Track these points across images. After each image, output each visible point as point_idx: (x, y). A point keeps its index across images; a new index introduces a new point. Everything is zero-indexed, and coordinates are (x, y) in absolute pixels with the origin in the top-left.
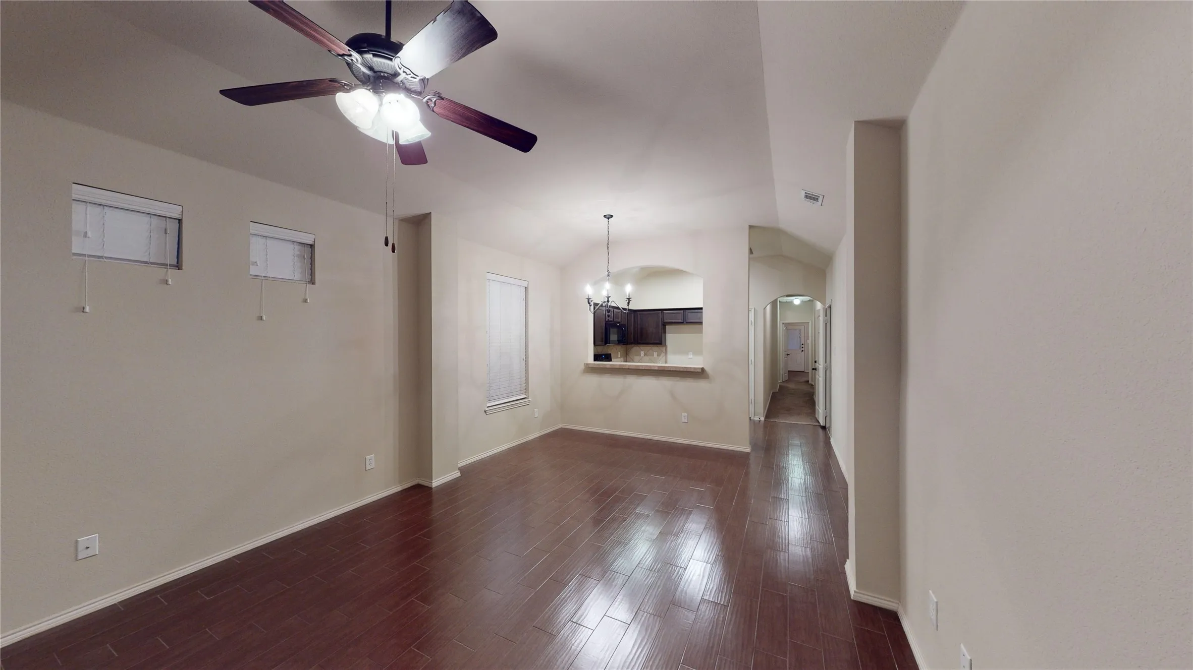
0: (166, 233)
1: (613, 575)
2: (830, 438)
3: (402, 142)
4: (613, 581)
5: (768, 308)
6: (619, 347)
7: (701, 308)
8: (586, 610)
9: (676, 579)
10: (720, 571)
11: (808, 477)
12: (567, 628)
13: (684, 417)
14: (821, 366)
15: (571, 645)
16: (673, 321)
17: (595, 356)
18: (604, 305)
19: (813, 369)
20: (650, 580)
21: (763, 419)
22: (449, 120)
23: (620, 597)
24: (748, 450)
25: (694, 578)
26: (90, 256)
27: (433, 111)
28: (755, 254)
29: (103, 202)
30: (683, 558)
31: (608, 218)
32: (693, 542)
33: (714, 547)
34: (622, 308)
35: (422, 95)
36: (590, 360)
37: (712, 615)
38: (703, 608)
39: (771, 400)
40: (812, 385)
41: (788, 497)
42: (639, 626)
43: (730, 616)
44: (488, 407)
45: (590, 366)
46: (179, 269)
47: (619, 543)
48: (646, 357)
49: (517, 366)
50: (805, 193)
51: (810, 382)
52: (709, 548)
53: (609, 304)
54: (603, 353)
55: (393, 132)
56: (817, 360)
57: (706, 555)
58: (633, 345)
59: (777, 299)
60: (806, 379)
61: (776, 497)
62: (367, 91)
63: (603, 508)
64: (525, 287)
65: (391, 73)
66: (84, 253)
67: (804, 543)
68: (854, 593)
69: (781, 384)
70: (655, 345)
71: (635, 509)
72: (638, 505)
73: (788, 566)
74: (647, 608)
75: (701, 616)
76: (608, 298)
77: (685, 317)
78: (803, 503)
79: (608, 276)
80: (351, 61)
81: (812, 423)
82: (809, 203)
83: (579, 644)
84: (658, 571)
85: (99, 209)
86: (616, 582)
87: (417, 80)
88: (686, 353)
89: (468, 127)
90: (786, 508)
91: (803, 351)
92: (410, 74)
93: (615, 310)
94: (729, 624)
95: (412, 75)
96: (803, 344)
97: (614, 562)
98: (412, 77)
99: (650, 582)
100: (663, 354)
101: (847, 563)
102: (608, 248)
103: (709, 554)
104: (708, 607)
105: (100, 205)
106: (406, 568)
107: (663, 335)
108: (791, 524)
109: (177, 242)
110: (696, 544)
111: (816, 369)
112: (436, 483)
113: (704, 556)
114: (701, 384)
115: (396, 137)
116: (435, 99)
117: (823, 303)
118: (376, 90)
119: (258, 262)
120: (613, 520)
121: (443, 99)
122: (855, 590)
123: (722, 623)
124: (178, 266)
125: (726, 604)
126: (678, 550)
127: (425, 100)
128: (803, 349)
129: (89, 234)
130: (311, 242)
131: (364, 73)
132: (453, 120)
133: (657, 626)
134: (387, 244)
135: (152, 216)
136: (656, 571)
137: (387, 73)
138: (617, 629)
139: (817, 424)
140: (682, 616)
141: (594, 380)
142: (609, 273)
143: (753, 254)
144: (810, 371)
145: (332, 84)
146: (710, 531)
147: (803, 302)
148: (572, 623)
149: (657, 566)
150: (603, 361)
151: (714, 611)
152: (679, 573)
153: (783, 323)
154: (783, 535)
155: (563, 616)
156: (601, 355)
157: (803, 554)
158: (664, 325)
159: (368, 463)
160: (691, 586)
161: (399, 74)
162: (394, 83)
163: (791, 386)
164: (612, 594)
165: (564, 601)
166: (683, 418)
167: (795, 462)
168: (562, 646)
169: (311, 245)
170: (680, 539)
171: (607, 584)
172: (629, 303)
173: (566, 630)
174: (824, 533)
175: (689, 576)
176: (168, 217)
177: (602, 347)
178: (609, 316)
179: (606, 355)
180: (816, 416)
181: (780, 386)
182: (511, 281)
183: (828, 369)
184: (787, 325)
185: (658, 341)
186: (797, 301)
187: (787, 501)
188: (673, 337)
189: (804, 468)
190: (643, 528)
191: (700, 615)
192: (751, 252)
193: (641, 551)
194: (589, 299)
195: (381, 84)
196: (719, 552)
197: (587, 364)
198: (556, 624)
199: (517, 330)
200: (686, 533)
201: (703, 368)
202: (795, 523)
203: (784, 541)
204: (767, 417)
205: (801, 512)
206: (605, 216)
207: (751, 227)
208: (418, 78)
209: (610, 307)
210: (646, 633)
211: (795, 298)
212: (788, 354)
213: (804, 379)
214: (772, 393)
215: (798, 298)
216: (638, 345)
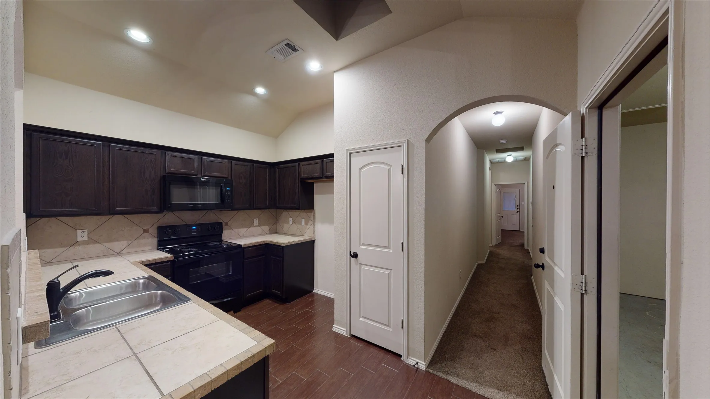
16: (311, 175)
51: (526, 247)
60: (520, 241)
69: (492, 249)
91: (518, 212)
96: (518, 206)
100: (310, 223)
107: (311, 197)
128: (518, 210)
153: (495, 185)
163: (504, 252)
184: (502, 189)
185: (307, 204)
186: (510, 159)
211: (508, 155)
212: (501, 217)
213: (518, 242)
214: (476, 265)
215: (511, 155)
216: (288, 210)
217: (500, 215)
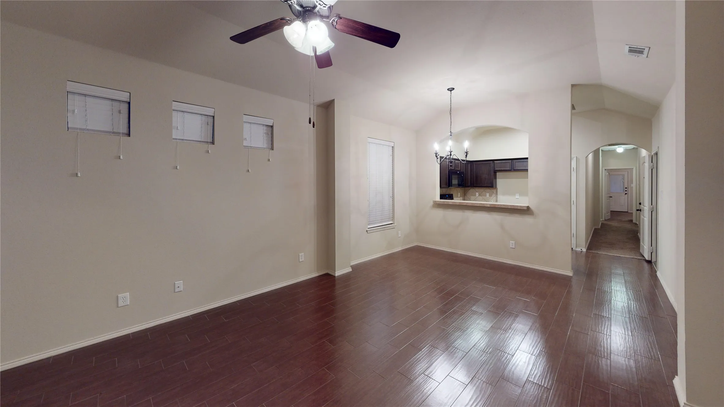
0: (208, 124)
1: (454, 350)
2: (656, 272)
3: (318, 53)
4: (454, 354)
5: (591, 157)
6: (459, 189)
7: (527, 158)
8: (435, 368)
9: (505, 361)
10: (544, 363)
11: (632, 302)
12: (421, 378)
13: (512, 243)
14: (646, 207)
15: (423, 389)
16: (502, 169)
17: (441, 195)
18: (447, 158)
19: (638, 210)
20: (484, 358)
21: (584, 250)
22: (345, 33)
23: (460, 366)
24: (570, 274)
25: (520, 364)
26: (179, 139)
27: (336, 28)
28: (578, 109)
29: (184, 110)
30: (511, 348)
31: (451, 91)
32: (519, 338)
33: (538, 344)
34: (462, 160)
35: (329, 18)
36: (438, 198)
37: (536, 393)
38: (528, 386)
39: (593, 235)
40: (636, 224)
41: (610, 315)
42: (475, 388)
43: (553, 397)
44: (368, 228)
45: (437, 203)
46: (213, 144)
47: (458, 329)
48: (480, 197)
49: (387, 201)
50: (629, 47)
51: (634, 221)
52: (533, 344)
53: (452, 157)
54: (446, 194)
55: (313, 47)
56: (641, 202)
57: (531, 349)
58: (470, 188)
59: (599, 148)
60: (630, 219)
61: (598, 315)
62: (299, 22)
63: (447, 304)
64: (392, 147)
65: (311, 7)
66: (177, 138)
67: (627, 355)
68: (683, 404)
69: (603, 222)
70: (488, 188)
71: (471, 307)
72: (474, 305)
73: (610, 371)
74: (481, 377)
75: (527, 392)
76: (451, 152)
77: (512, 165)
78: (626, 323)
79: (451, 135)
80: (291, 4)
81: (636, 257)
82: (634, 57)
83: (429, 390)
84: (490, 353)
85: (181, 114)
86: (457, 355)
87: (326, 8)
88: (513, 194)
89: (356, 36)
90: (608, 325)
91: (626, 194)
92: (323, 5)
93: (456, 161)
94: (552, 402)
95: (324, 5)
96: (626, 188)
97: (456, 340)
98: (324, 7)
99: (483, 359)
100: (494, 195)
101: (675, 378)
102: (450, 114)
103: (534, 348)
104: (532, 386)
105: (183, 112)
106: (321, 322)
107: (494, 180)
108: (613, 337)
109: (212, 130)
110: (522, 339)
111: (640, 210)
112: (338, 273)
113: (529, 349)
114: (527, 220)
115: (315, 50)
116: (337, 19)
117: (648, 149)
118: (304, 21)
119: (247, 138)
120: (454, 312)
121: (341, 18)
122: (686, 402)
123: (545, 401)
124: (213, 143)
125: (549, 387)
126: (507, 341)
127: (331, 21)
128: (627, 192)
129: (179, 128)
130: (271, 124)
131: (298, 10)
132: (347, 32)
133: (489, 391)
134: (310, 123)
135: (203, 115)
136: (488, 353)
137: (310, 7)
138: (457, 386)
139: (643, 258)
140: (510, 388)
141: (440, 213)
142: (452, 133)
143: (575, 109)
144: (634, 211)
145: (281, 22)
146: (534, 332)
147: (626, 150)
148: (424, 375)
149: (489, 350)
150: (447, 199)
151: (538, 391)
152: (508, 358)
153: (605, 170)
154: (605, 346)
155: (418, 369)
156: (446, 195)
157: (626, 363)
158: (495, 172)
159: (300, 257)
160: (518, 369)
161: (317, 6)
162: (314, 13)
163: (614, 224)
164: (454, 362)
165: (418, 361)
166: (511, 245)
167: (618, 289)
168: (417, 388)
169: (272, 126)
170: (508, 334)
171: (449, 355)
172: (466, 156)
173: (420, 379)
174: (649, 350)
175: (516, 362)
176: (209, 116)
177: (447, 189)
178: (451, 166)
179: (449, 195)
180: (641, 251)
181: (602, 224)
182: (382, 142)
183: (654, 211)
184: (610, 172)
185: (491, 185)
186: (620, 149)
187: (610, 319)
188: (502, 182)
189: (627, 294)
190: (478, 322)
191: (525, 391)
192: (573, 108)
193: (476, 337)
194: (436, 154)
195: (307, 16)
196: (543, 349)
197: (435, 201)
198: (413, 373)
199: (387, 177)
200: (513, 331)
201: (528, 206)
202: (618, 338)
203: (606, 350)
204: (589, 248)
205: (624, 329)
206: (448, 89)
207: (573, 86)
208: (327, 7)
209: (452, 159)
210: (480, 394)
211: (619, 147)
212: (610, 197)
213: (627, 219)
214: (593, 229)
215: (621, 147)
216: (474, 188)
217: (609, 195)
